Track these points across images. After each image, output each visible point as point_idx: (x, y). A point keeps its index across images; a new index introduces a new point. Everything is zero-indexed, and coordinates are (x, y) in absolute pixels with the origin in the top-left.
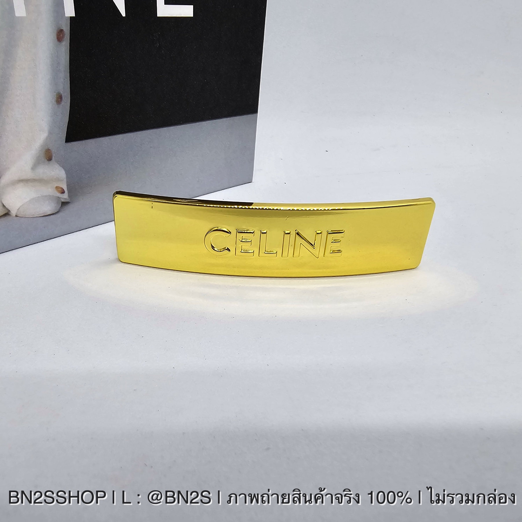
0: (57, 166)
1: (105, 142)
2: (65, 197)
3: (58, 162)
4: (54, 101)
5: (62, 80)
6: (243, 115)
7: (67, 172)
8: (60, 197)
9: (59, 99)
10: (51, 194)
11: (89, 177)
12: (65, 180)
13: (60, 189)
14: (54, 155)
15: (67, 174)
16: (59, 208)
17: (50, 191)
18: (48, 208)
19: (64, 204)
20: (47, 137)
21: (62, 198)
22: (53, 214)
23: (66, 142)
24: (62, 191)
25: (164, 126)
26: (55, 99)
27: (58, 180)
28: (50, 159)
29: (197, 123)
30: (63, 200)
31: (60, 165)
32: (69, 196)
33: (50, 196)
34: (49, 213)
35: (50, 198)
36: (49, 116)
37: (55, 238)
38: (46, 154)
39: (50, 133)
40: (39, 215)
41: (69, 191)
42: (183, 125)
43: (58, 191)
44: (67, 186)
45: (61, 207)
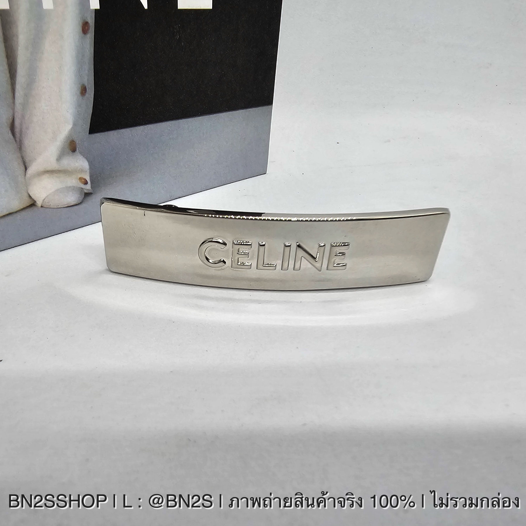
0: (81, 157)
1: (127, 133)
2: (88, 187)
3: (81, 153)
4: (78, 93)
5: (87, 72)
6: (259, 107)
7: (91, 163)
8: (83, 187)
9: (83, 90)
10: (74, 185)
11: (110, 168)
12: (88, 171)
13: (83, 180)
14: (78, 146)
15: (90, 165)
16: (81, 199)
17: (73, 182)
18: (72, 198)
19: (87, 195)
20: (71, 129)
21: (85, 189)
22: (76, 205)
23: (89, 133)
24: (85, 182)
25: (182, 118)
26: (80, 91)
27: (82, 171)
28: (74, 150)
29: (215, 115)
30: (86, 191)
31: (84, 156)
32: (92, 187)
33: (74, 187)
34: (73, 204)
35: (73, 189)
36: (74, 108)
37: (78, 228)
38: (70, 145)
39: (75, 125)
40: (63, 205)
41: (92, 182)
42: (201, 116)
43: (82, 182)
44: (90, 177)
45: (83, 198)
